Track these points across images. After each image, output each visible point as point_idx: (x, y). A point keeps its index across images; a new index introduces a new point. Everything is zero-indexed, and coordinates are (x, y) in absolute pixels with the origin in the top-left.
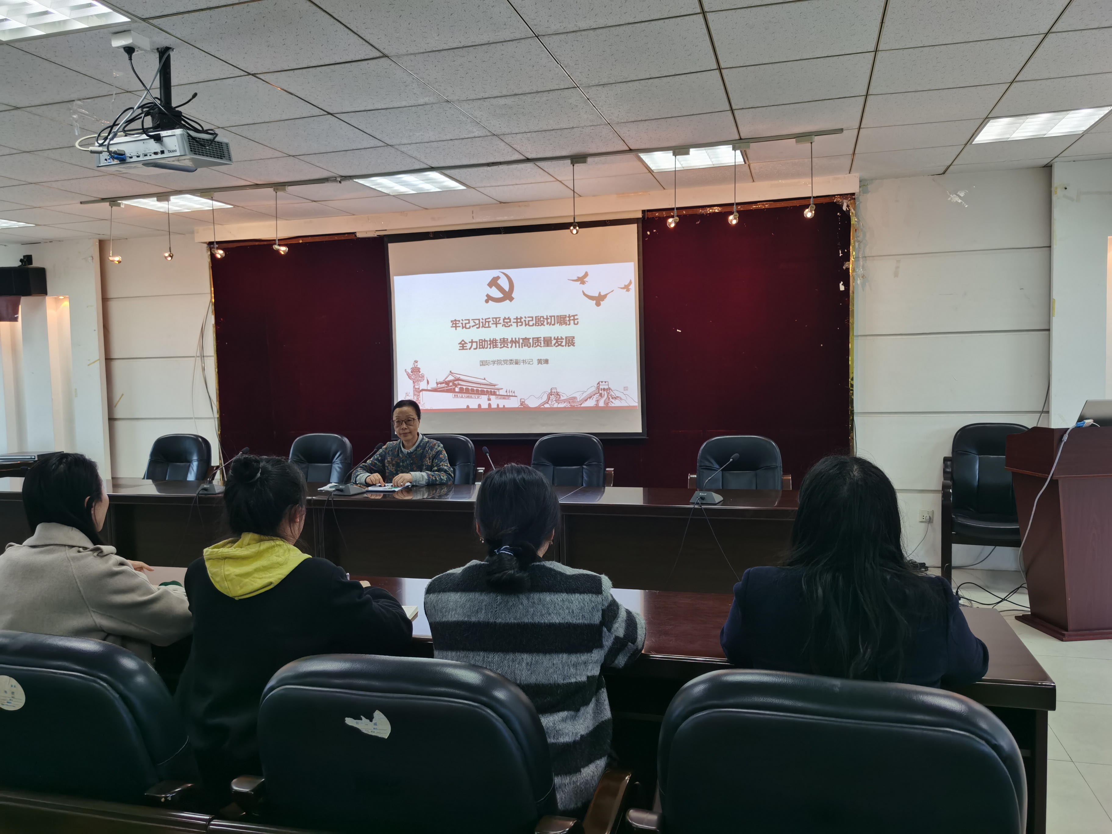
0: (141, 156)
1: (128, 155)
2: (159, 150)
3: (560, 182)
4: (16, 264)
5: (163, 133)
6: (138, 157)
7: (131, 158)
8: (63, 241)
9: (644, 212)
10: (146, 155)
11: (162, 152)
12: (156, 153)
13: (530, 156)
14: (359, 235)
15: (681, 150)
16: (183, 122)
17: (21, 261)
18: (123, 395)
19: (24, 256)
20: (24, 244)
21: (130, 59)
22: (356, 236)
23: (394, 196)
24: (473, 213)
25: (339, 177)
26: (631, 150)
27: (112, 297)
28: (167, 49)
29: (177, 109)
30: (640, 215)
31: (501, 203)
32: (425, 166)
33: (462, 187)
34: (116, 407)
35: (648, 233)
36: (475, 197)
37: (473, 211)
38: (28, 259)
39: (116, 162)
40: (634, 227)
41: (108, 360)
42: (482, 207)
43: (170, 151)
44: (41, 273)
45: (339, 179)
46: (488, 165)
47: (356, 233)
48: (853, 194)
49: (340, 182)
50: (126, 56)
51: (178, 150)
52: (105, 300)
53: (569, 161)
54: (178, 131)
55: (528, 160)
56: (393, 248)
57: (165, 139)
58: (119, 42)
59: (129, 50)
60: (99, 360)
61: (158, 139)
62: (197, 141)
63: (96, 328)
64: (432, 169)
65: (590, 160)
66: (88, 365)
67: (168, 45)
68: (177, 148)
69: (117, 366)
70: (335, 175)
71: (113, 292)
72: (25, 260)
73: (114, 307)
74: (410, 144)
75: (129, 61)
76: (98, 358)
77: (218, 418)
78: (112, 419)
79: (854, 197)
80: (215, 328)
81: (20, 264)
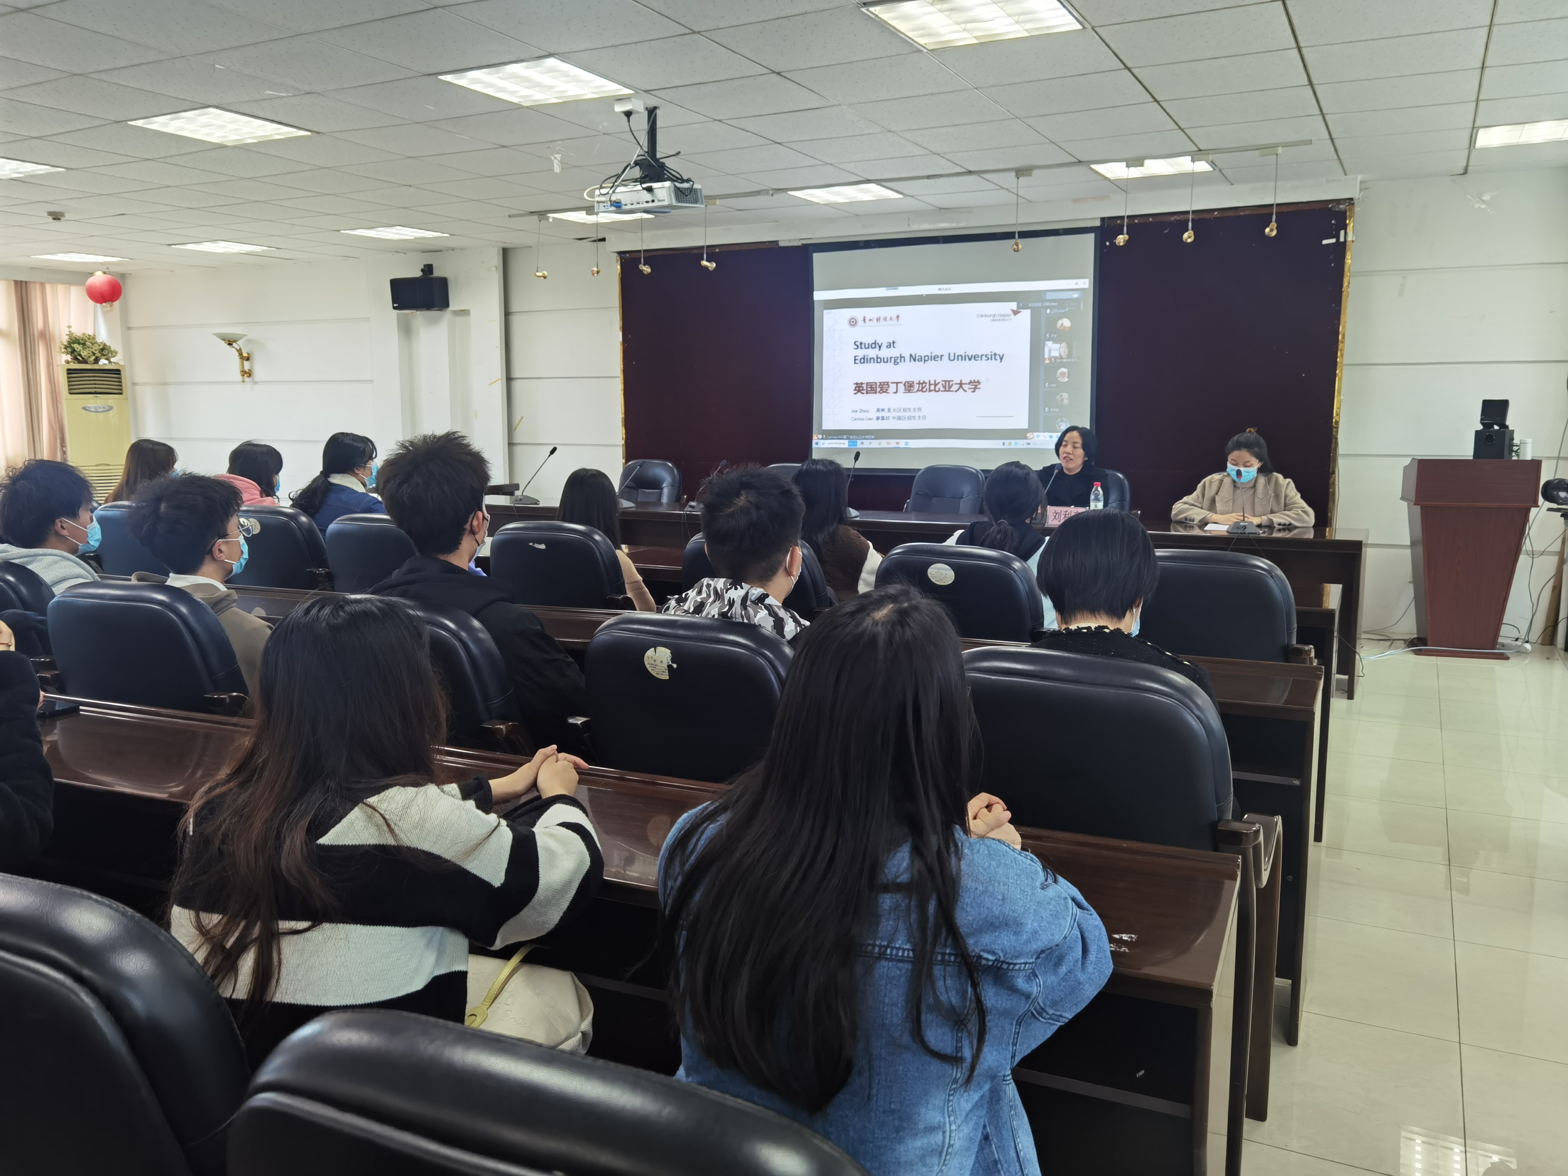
0: (635, 204)
1: (623, 202)
2: (650, 199)
3: (1007, 189)
4: (418, 274)
5: (655, 185)
6: (632, 204)
7: (626, 205)
8: (465, 249)
9: (1103, 219)
10: (639, 203)
11: (653, 201)
12: (647, 202)
13: (972, 169)
14: (781, 244)
15: (1136, 161)
16: (665, 172)
17: (422, 270)
18: (522, 418)
19: (424, 266)
20: (424, 252)
21: (629, 121)
22: (778, 244)
23: (825, 205)
24: (909, 220)
25: (771, 190)
26: (1080, 162)
27: (514, 311)
28: (655, 108)
29: (661, 160)
30: (1098, 223)
31: (940, 209)
32: (861, 179)
33: (901, 196)
34: (517, 430)
35: (1108, 244)
36: (911, 204)
37: (909, 218)
38: (428, 269)
39: (613, 208)
40: (1091, 237)
41: (509, 379)
42: (920, 214)
43: (659, 201)
44: (443, 283)
45: (771, 192)
46: (928, 177)
47: (778, 241)
48: (1352, 199)
49: (772, 195)
50: (625, 118)
51: (666, 200)
52: (507, 314)
53: (1013, 174)
54: (667, 184)
55: (970, 172)
56: (817, 257)
57: (655, 191)
58: (620, 108)
59: (628, 114)
60: (501, 379)
61: (650, 190)
62: (681, 191)
63: (499, 345)
64: (868, 181)
65: (1035, 172)
66: (490, 385)
67: (656, 106)
68: (666, 198)
69: (517, 385)
70: (768, 188)
71: (515, 307)
72: (426, 270)
73: (515, 320)
74: (849, 162)
75: (628, 123)
76: (500, 377)
77: (623, 445)
78: (511, 444)
79: (1352, 202)
80: (622, 346)
81: (421, 274)
